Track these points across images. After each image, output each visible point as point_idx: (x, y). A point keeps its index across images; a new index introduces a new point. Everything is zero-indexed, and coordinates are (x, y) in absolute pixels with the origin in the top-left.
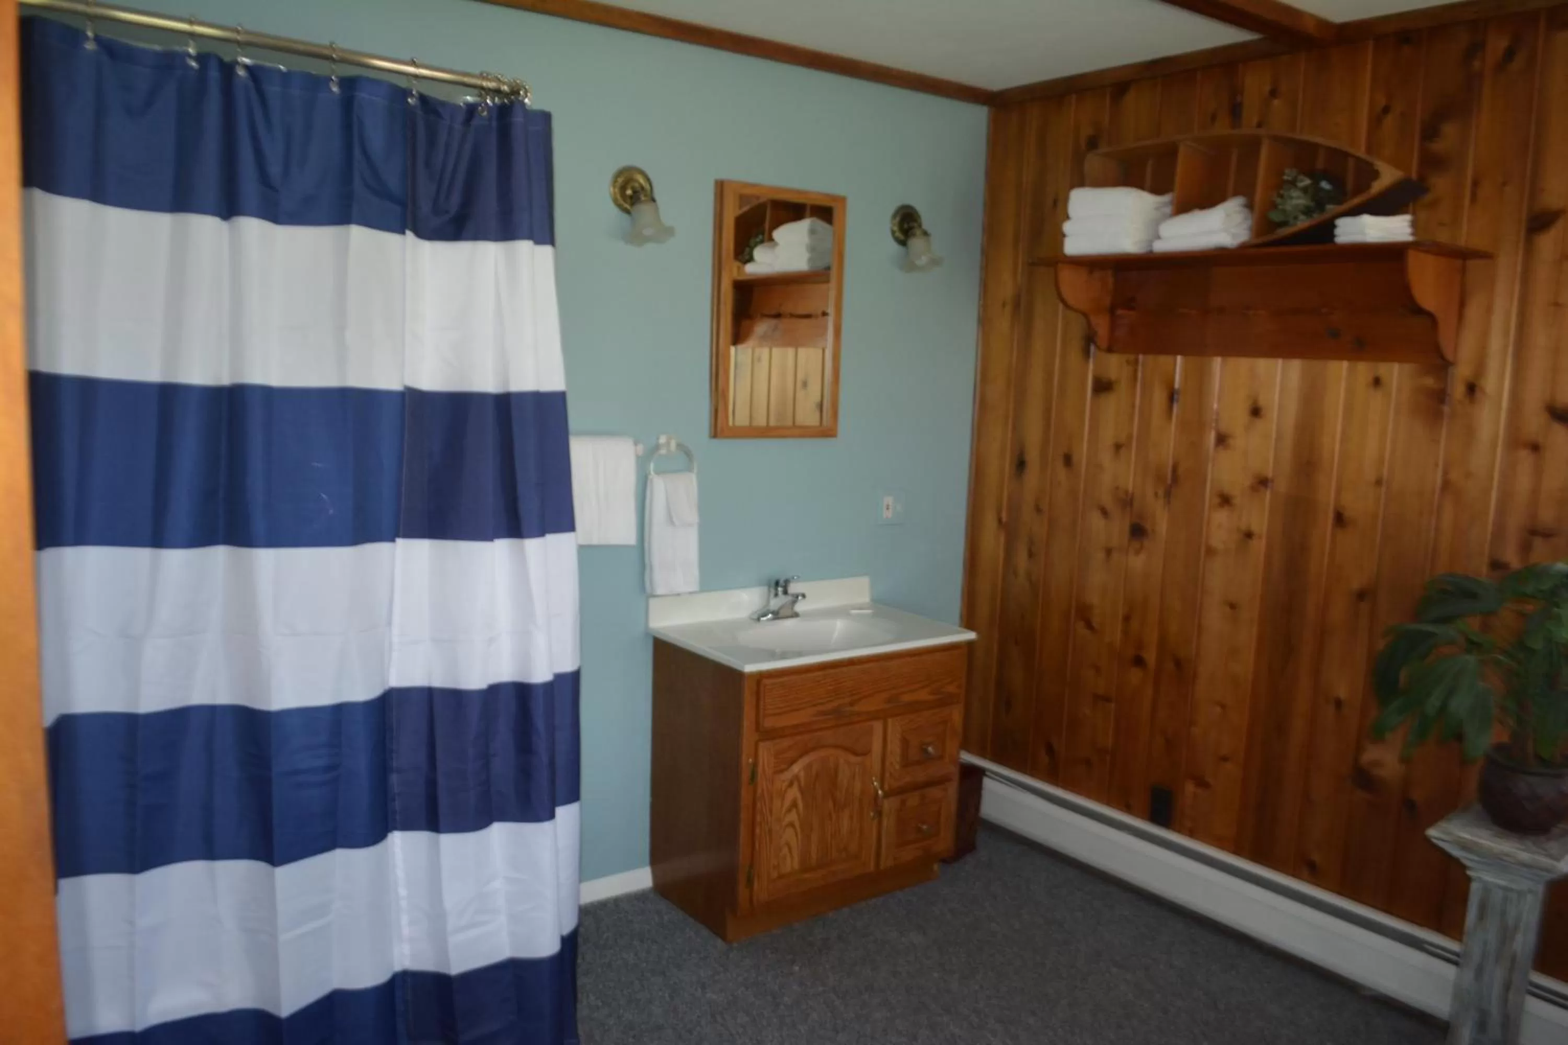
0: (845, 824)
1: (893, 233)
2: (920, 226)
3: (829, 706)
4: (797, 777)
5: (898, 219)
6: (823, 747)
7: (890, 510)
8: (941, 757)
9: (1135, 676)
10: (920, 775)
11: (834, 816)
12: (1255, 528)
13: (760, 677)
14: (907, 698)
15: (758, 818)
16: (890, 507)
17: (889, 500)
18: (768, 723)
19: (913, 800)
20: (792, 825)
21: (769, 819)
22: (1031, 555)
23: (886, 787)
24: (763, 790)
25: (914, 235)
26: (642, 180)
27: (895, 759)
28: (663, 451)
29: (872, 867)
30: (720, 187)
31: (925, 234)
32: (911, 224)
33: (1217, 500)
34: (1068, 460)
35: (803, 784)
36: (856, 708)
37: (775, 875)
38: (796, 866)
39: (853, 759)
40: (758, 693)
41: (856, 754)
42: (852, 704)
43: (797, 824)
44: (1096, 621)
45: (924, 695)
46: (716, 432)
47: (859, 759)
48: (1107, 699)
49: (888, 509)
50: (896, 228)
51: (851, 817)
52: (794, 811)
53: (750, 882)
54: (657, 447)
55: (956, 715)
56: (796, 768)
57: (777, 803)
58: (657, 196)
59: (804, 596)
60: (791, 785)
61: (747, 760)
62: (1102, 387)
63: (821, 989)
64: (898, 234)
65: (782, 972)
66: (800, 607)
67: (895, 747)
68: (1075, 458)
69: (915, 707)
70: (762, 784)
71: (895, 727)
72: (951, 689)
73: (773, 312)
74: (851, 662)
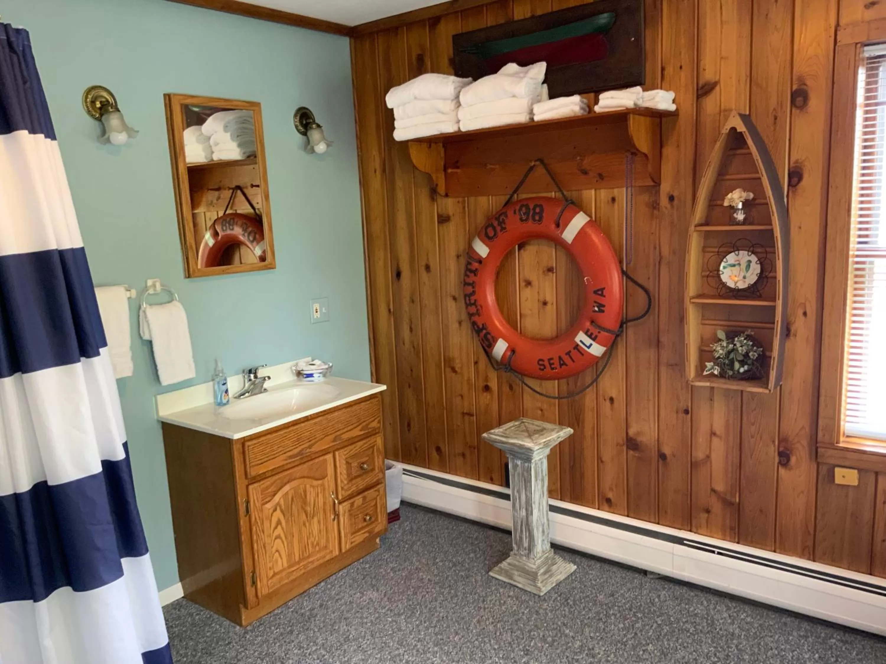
0: (315, 526)
1: (296, 127)
2: (314, 121)
3: (296, 451)
4: (278, 504)
5: (298, 118)
6: (294, 479)
7: (319, 313)
8: (373, 470)
9: (485, 398)
10: (361, 483)
11: (307, 524)
12: (548, 299)
13: (244, 441)
14: (345, 436)
15: (255, 538)
16: (318, 311)
17: (317, 306)
18: (253, 472)
19: (358, 500)
20: (278, 537)
21: (263, 536)
22: (411, 330)
23: (340, 497)
24: (256, 519)
25: (311, 128)
26: (105, 94)
27: (343, 477)
28: (151, 291)
29: (337, 553)
30: (168, 98)
31: (319, 126)
32: (308, 121)
33: (523, 284)
34: (428, 268)
35: (283, 507)
36: (313, 449)
37: (271, 573)
38: (285, 565)
39: (315, 483)
40: (244, 453)
41: (317, 479)
42: (310, 447)
43: (283, 536)
44: (457, 367)
45: (357, 432)
46: (189, 275)
47: (320, 482)
48: (470, 415)
49: (317, 312)
50: (298, 124)
51: (319, 522)
52: (279, 527)
53: (254, 583)
54: (146, 288)
55: (379, 440)
56: (277, 498)
57: (266, 524)
58: (119, 107)
59: (269, 378)
60: (275, 510)
61: (241, 500)
62: (444, 219)
63: (314, 648)
64: (300, 128)
65: (285, 642)
66: (266, 385)
67: (342, 469)
68: (432, 266)
69: (352, 441)
70: (254, 514)
71: (341, 456)
72: (375, 424)
73: (216, 187)
74: (307, 419)
